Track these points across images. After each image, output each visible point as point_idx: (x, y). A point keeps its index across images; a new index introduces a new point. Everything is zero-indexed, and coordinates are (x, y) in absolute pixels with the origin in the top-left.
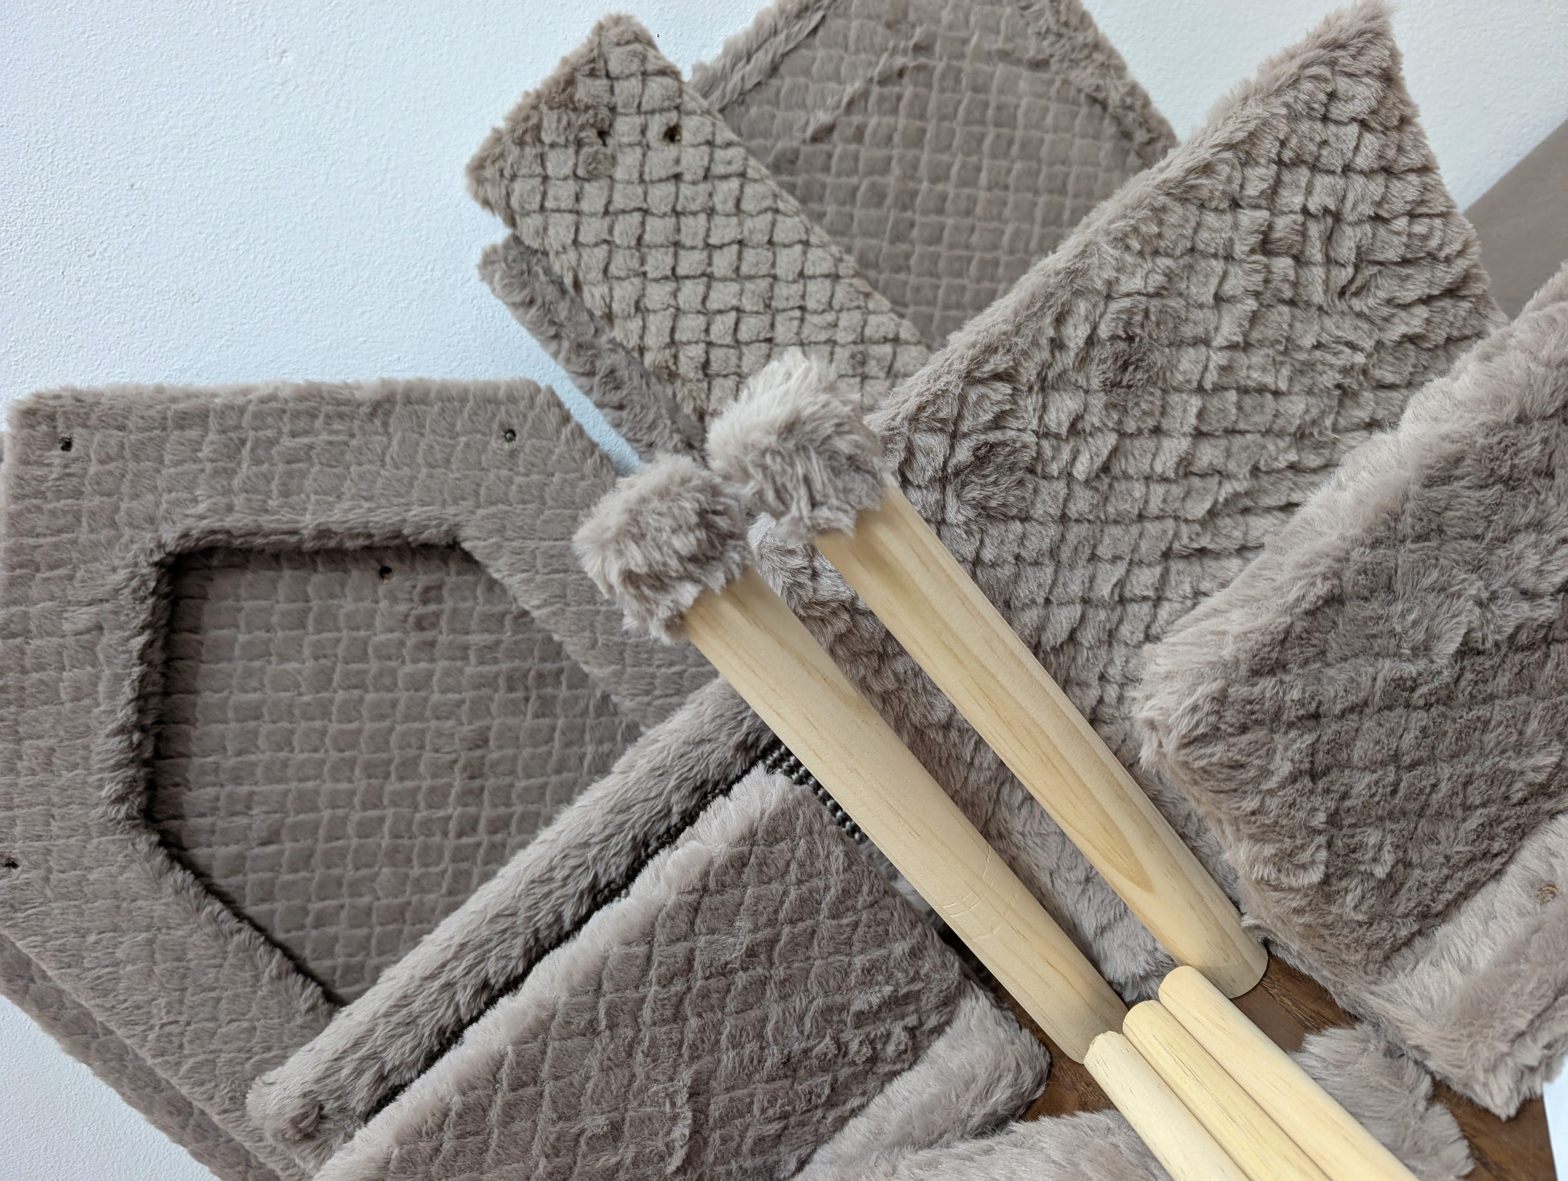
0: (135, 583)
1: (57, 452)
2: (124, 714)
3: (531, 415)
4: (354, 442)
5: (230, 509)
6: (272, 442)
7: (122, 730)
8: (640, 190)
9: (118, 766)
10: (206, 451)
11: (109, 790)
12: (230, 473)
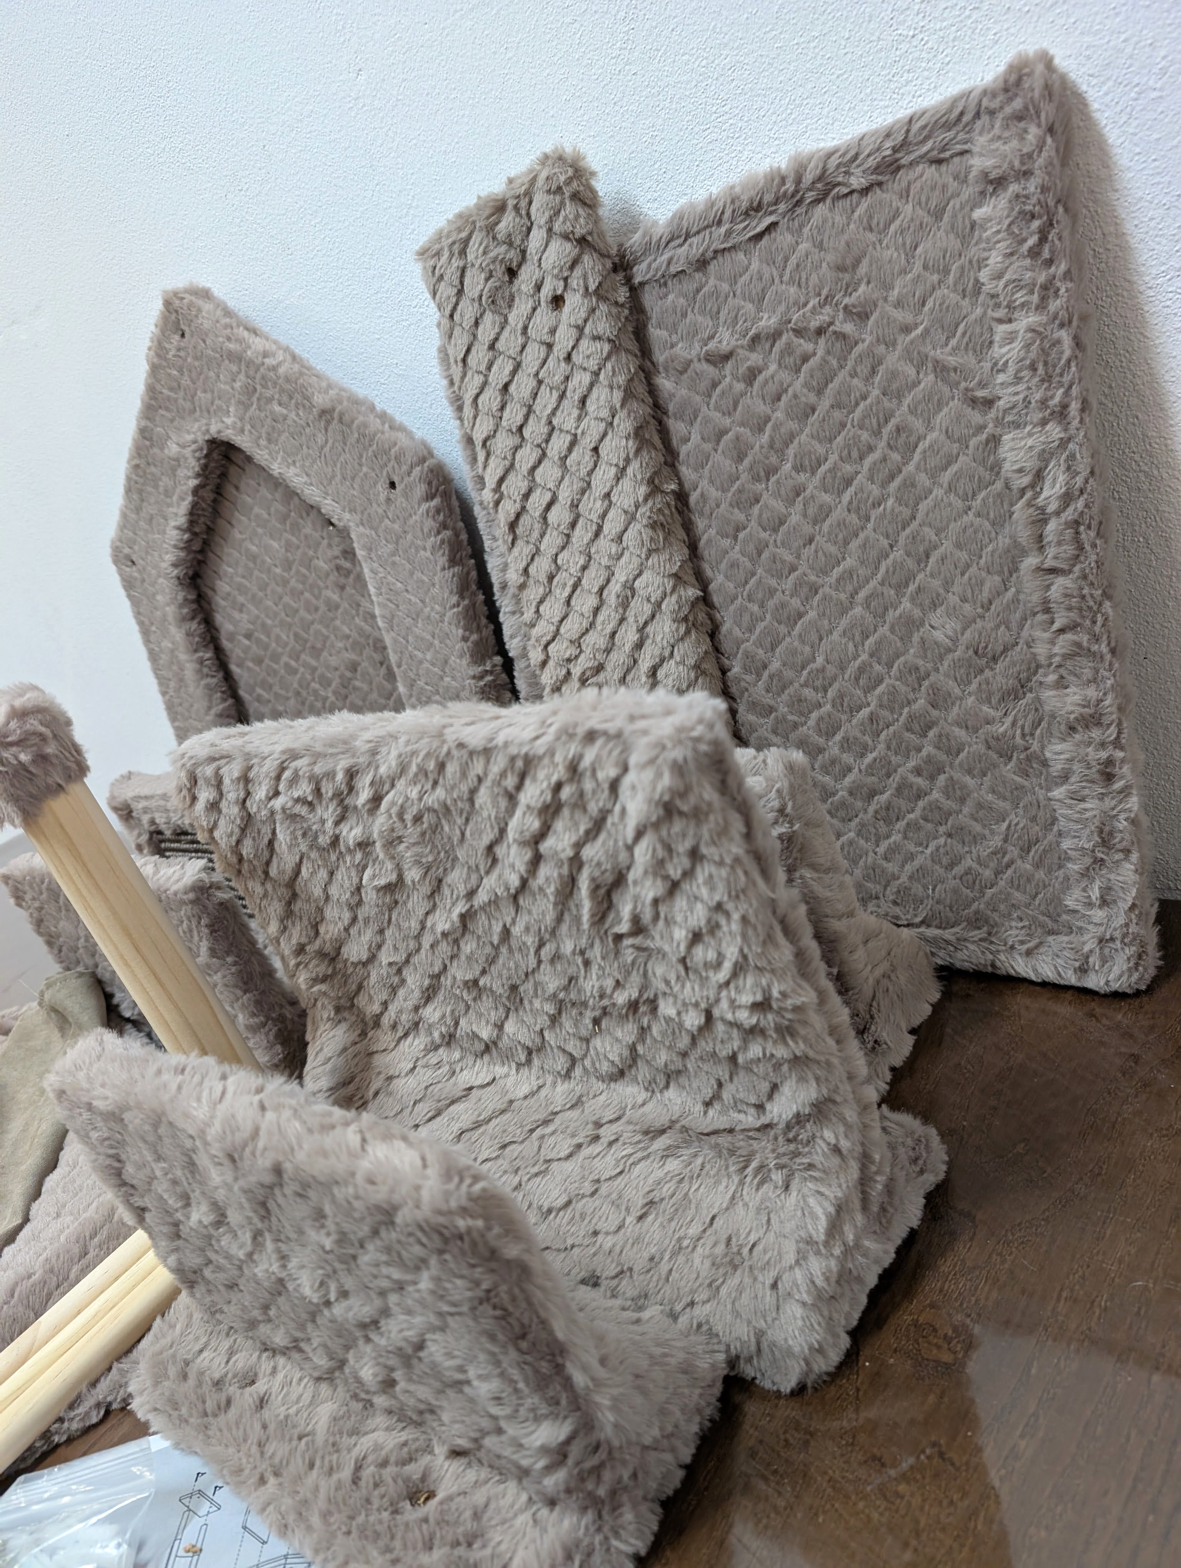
0: (194, 447)
1: (177, 337)
2: (182, 521)
3: (406, 479)
4: (308, 430)
5: (242, 431)
6: (270, 400)
7: (178, 528)
8: (520, 340)
9: (175, 547)
10: (238, 385)
11: (170, 558)
12: (247, 407)
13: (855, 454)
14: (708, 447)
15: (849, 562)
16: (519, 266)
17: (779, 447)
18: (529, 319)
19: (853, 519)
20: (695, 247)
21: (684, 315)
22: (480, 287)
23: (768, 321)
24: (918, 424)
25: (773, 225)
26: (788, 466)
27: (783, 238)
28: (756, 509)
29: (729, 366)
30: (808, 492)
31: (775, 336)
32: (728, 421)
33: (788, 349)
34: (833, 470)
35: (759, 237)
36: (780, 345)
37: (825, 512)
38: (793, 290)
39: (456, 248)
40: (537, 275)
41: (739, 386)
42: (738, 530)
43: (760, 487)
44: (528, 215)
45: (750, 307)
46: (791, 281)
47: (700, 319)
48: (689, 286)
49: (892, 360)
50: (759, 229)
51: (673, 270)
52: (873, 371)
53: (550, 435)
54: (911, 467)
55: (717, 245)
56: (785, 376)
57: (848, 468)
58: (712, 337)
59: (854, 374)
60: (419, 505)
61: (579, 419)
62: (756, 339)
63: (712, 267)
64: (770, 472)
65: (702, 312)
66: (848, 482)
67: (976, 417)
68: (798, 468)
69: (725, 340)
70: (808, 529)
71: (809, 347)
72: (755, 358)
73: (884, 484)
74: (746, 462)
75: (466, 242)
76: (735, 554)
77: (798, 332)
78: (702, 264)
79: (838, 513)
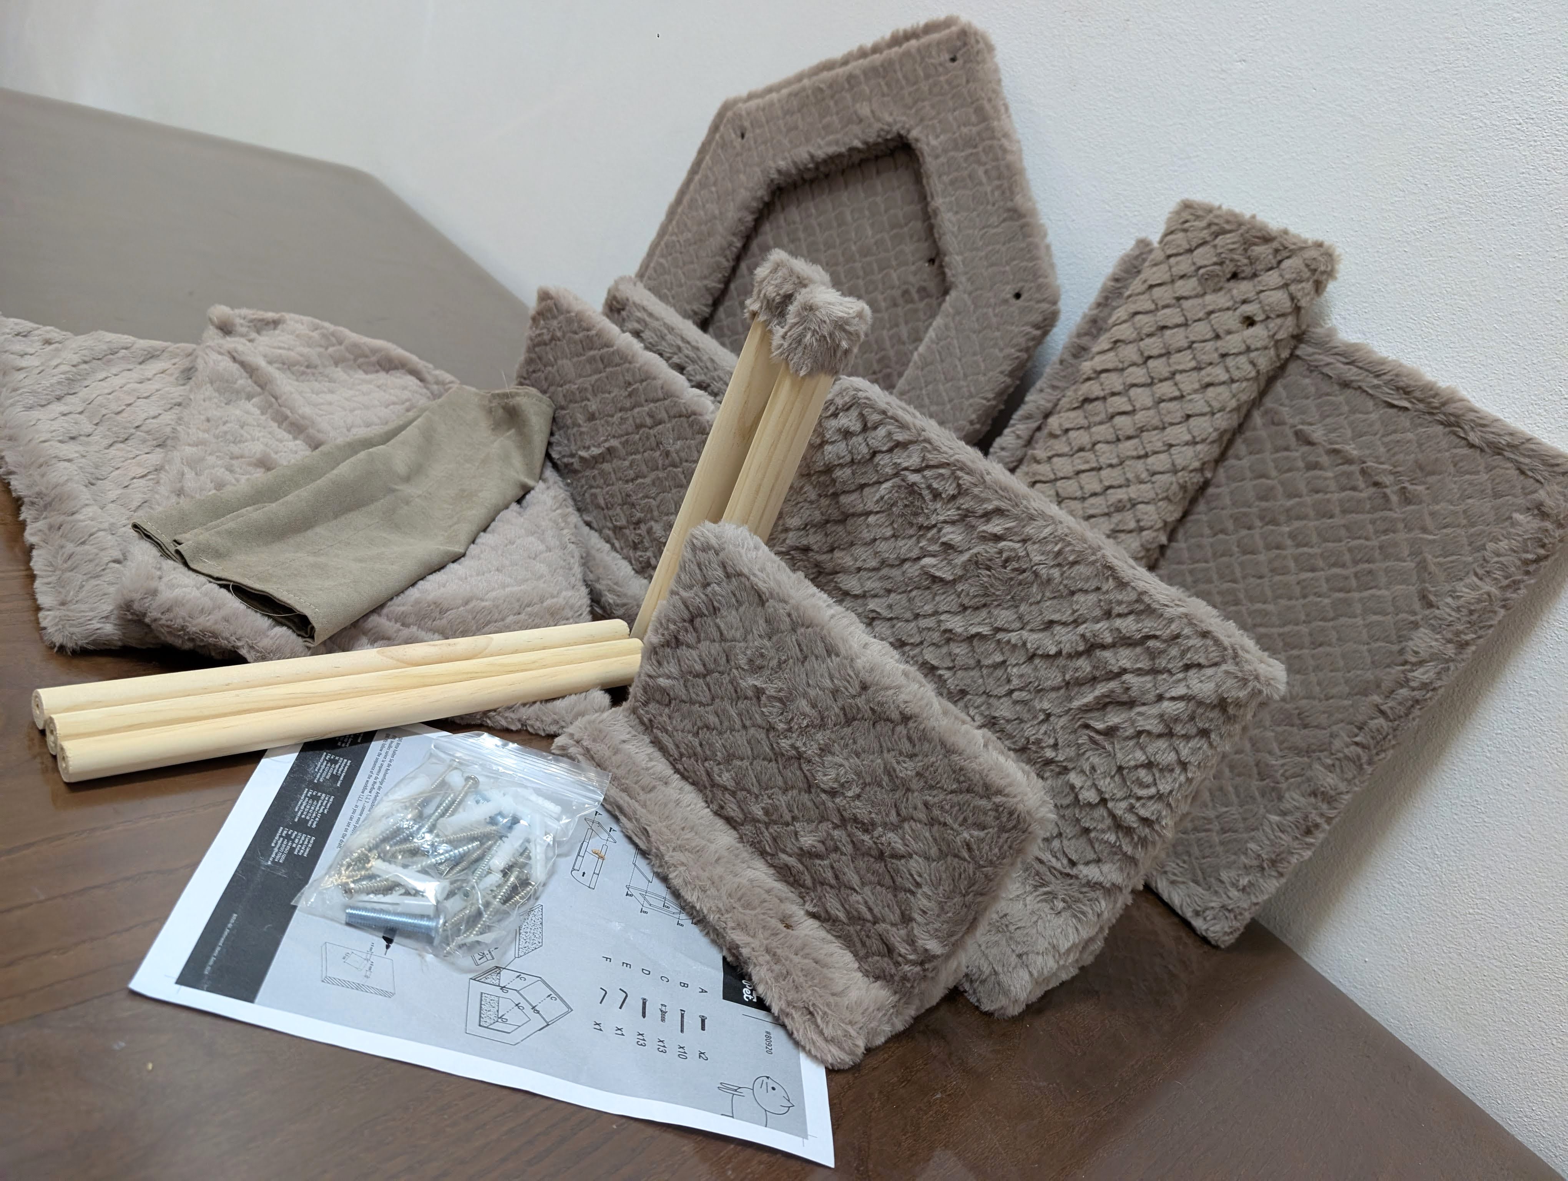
0: (886, 127)
1: (947, 56)
2: (820, 154)
3: (1032, 303)
4: (989, 207)
5: (937, 157)
6: (980, 163)
7: (812, 157)
8: (1201, 315)
9: (795, 163)
10: (965, 130)
11: (782, 164)
12: (956, 148)
13: (1333, 560)
14: (1248, 474)
15: (1270, 607)
16: (1244, 279)
17: (1291, 515)
18: (1220, 310)
19: (1297, 590)
20: (1351, 373)
21: (1307, 397)
22: (1206, 262)
23: (1352, 450)
24: (1383, 580)
25: (1406, 409)
26: (1286, 529)
27: (1404, 420)
28: (1244, 532)
29: (1306, 448)
30: (1284, 552)
31: (1349, 461)
32: (1274, 473)
33: (1349, 475)
34: (1311, 556)
35: (1393, 406)
36: (1346, 468)
37: (1285, 572)
38: (1382, 450)
39: (1214, 228)
40: (1251, 295)
41: (1300, 464)
42: (1222, 531)
43: (1258, 523)
44: (1280, 262)
45: (1349, 433)
46: (1385, 444)
47: (1314, 409)
48: (1325, 387)
49: (1401, 536)
50: (1396, 402)
51: (1326, 370)
52: (1385, 532)
53: (1166, 379)
54: (1356, 595)
55: (1364, 386)
56: (1333, 485)
57: (1321, 563)
58: (1311, 424)
59: (1373, 522)
60: (1026, 324)
61: (1196, 391)
62: (1336, 452)
63: (1349, 391)
64: (1274, 522)
65: (1319, 407)
66: (1313, 570)
67: (1417, 606)
68: (1292, 536)
69: (1317, 433)
70: (1265, 570)
71: (1361, 484)
72: (1325, 460)
73: (1332, 589)
74: (1264, 504)
75: (1224, 232)
76: (1207, 541)
77: (1363, 472)
78: (1345, 385)
79: (1292, 579)
